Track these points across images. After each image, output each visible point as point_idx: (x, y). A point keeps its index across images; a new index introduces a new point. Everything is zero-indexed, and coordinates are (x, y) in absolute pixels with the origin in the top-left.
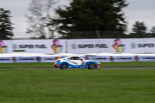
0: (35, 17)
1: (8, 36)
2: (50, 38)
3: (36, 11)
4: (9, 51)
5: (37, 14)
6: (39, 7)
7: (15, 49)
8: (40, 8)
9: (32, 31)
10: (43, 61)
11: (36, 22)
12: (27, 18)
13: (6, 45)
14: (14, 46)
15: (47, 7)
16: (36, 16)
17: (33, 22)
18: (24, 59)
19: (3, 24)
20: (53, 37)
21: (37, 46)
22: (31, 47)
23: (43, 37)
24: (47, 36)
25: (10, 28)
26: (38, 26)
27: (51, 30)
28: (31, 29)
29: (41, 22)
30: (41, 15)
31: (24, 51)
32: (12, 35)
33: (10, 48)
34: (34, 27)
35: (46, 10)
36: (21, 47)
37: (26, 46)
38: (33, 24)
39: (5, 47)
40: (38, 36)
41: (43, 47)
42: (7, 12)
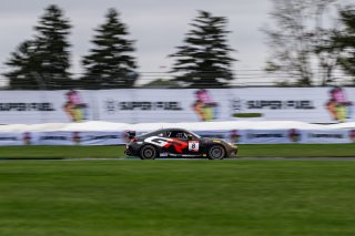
0: (287, 32)
1: (221, 80)
2: (324, 85)
3: (289, 19)
4: (222, 116)
5: (292, 27)
6: (296, 7)
7: (237, 112)
8: (298, 11)
9: (278, 68)
10: (305, 140)
11: (289, 45)
12: (266, 35)
13: (215, 100)
14: (235, 104)
15: (316, 8)
16: (290, 30)
17: (281, 44)
18: (259, 136)
19: (208, 49)
20: (329, 81)
21: (291, 103)
22: (276, 105)
23: (305, 83)
24: (317, 79)
25: (226, 61)
26: (294, 55)
27: (325, 66)
28: (277, 62)
29: (301, 46)
30: (302, 28)
31: (258, 115)
32: (229, 76)
33: (225, 109)
34: (285, 56)
35: (314, 16)
36: (252, 105)
37: (264, 104)
38: (282, 50)
39: (213, 105)
40: (293, 80)
41: (305, 105)
42: (217, 20)
